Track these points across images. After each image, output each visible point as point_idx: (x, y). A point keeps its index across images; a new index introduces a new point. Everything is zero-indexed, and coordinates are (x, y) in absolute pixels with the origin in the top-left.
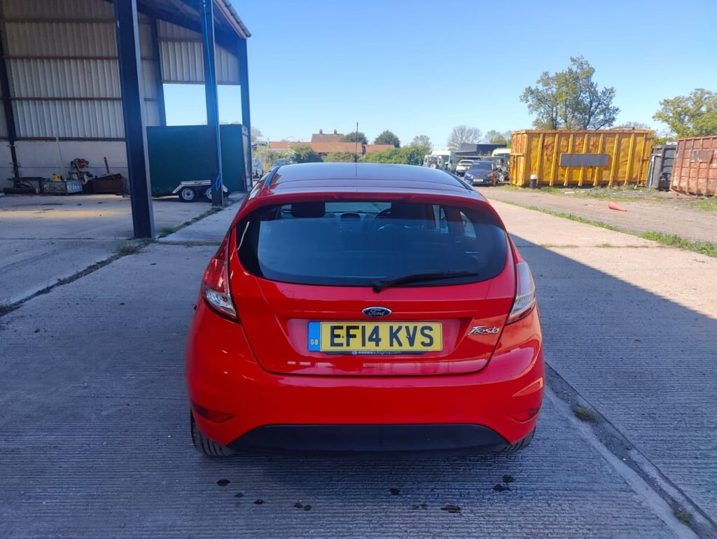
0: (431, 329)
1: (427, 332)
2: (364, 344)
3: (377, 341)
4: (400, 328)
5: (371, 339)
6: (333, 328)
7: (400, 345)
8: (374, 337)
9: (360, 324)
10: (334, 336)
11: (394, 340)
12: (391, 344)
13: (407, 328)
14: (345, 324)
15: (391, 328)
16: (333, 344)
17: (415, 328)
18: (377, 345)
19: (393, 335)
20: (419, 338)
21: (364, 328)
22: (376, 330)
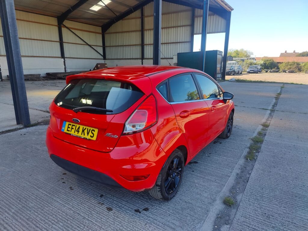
0: (94, 131)
1: (93, 132)
2: (75, 132)
3: (78, 132)
4: (86, 128)
5: (77, 131)
6: (69, 124)
7: (84, 135)
8: (78, 130)
9: (76, 125)
10: (68, 127)
11: (83, 132)
12: (82, 134)
13: (88, 129)
14: (72, 124)
15: (83, 128)
16: (68, 130)
17: (90, 129)
18: (78, 133)
19: (83, 131)
20: (90, 134)
21: (76, 126)
22: (79, 128)
